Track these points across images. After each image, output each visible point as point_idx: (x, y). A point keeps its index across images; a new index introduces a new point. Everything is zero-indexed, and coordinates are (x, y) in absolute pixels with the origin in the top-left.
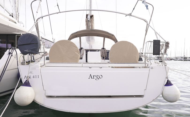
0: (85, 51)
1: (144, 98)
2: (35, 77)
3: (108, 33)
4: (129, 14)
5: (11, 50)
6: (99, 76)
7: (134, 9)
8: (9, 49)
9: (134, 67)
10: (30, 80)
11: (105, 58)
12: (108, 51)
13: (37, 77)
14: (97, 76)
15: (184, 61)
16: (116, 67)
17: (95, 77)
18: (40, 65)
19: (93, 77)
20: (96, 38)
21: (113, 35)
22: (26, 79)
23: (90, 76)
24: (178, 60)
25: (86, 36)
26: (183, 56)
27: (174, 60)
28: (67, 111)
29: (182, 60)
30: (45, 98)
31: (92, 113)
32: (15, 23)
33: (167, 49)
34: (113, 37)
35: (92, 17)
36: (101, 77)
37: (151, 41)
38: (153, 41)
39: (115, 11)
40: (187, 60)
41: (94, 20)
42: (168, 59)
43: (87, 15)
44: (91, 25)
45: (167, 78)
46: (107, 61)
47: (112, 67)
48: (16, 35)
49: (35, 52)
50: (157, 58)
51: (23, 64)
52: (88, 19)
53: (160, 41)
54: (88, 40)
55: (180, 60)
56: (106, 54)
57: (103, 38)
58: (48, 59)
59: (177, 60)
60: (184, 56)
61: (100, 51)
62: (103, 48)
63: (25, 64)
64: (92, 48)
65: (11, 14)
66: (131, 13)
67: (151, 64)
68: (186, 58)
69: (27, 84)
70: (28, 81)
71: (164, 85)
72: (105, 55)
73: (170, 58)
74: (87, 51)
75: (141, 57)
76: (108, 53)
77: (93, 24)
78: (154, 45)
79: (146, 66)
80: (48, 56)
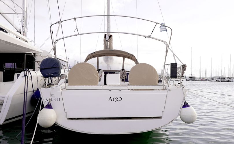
0: (103, 73)
1: (162, 119)
2: (56, 99)
3: (128, 53)
4: (148, 36)
5: (25, 72)
6: (118, 99)
7: (153, 31)
8: (23, 71)
9: (152, 90)
10: (51, 103)
11: (124, 80)
12: (128, 72)
13: (58, 99)
14: (117, 99)
15: (222, 81)
16: (135, 90)
17: (114, 99)
18: (61, 88)
19: (112, 100)
20: (115, 58)
21: (133, 56)
22: (48, 102)
23: (110, 99)
24: (215, 81)
25: (104, 56)
26: (220, 76)
27: (210, 81)
28: (87, 133)
29: (219, 81)
30: (67, 120)
31: (112, 134)
32: (27, 42)
33: (185, 71)
34: (133, 57)
35: (110, 36)
36: (120, 99)
37: (168, 64)
38: (170, 64)
39: (136, 33)
40: (225, 80)
41: (112, 40)
42: (202, 80)
43: (105, 35)
44: (109, 45)
45: (185, 100)
46: (127, 83)
47: (132, 90)
48: (25, 54)
49: (57, 76)
50: (189, 79)
51: (44, 87)
52: (107, 40)
53: (176, 64)
54: (106, 61)
55: (217, 80)
56: (126, 75)
57: (122, 58)
58: (67, 82)
59: (213, 81)
60: (222, 76)
61: (119, 72)
62: (123, 70)
63: (46, 88)
64: (110, 69)
65: (19, 30)
66: (150, 35)
67: (169, 86)
68: (224, 78)
69: (49, 106)
70: (50, 104)
71: (182, 107)
72: (125, 77)
73: (206, 79)
74: (106, 73)
75: (161, 79)
76: (128, 74)
77: (111, 44)
78: (172, 68)
79: (164, 88)
80: (67, 78)
